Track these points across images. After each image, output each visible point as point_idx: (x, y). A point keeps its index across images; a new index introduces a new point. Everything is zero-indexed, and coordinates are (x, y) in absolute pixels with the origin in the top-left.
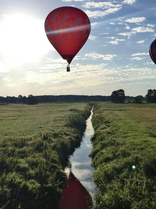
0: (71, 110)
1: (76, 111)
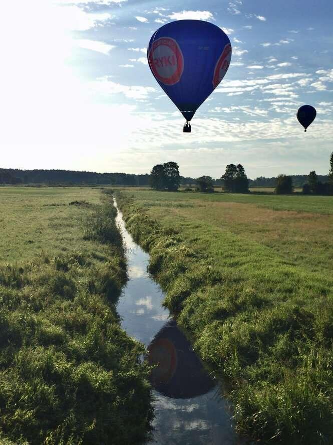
0: (75, 203)
1: (86, 206)
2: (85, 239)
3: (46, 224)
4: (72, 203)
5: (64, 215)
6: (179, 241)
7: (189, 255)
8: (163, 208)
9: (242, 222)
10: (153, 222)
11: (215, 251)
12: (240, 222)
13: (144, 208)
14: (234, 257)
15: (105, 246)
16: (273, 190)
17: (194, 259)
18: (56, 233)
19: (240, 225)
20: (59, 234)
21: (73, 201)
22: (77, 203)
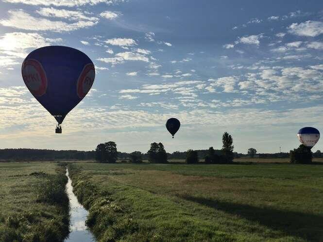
1: (44, 176)
2: (38, 201)
3: (7, 191)
4: (32, 174)
5: (24, 183)
6: (112, 200)
7: (117, 211)
8: (103, 176)
9: (160, 185)
10: (94, 187)
11: (136, 207)
12: (158, 185)
13: (88, 176)
14: (150, 211)
15: (53, 207)
16: (184, 161)
17: (121, 214)
18: (15, 198)
19: (158, 186)
20: (17, 198)
21: (33, 172)
22: (36, 173)
